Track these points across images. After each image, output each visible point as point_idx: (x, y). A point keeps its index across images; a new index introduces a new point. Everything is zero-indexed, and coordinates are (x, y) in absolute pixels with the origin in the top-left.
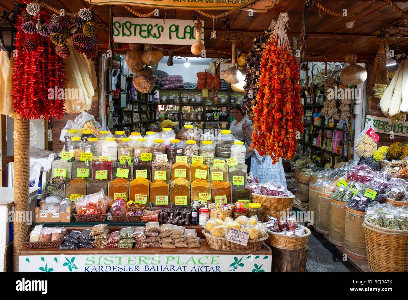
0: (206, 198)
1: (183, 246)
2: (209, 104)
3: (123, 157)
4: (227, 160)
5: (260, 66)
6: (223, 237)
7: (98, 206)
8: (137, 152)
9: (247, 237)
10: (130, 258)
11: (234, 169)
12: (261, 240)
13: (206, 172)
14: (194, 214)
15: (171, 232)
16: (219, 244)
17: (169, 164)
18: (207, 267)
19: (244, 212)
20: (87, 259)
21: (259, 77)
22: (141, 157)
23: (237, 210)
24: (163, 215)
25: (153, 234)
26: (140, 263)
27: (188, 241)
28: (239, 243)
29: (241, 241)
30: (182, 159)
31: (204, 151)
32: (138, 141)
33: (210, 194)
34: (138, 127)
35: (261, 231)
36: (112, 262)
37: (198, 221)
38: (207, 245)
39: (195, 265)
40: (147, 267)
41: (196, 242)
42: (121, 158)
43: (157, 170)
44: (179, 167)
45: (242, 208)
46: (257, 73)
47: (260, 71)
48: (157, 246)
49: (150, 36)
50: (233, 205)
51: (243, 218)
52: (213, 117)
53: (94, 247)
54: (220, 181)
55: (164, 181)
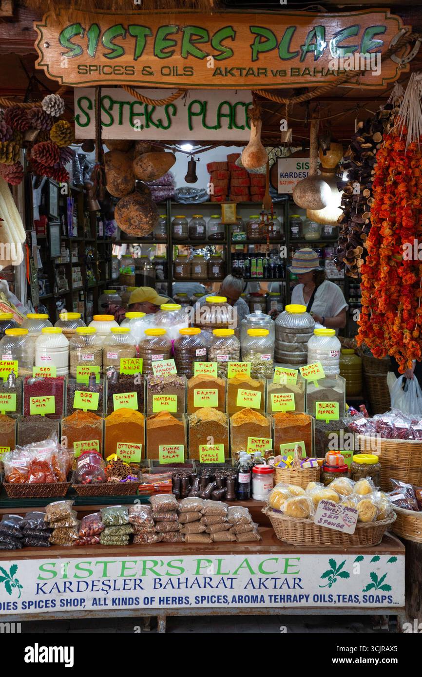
0: (262, 449)
1: (226, 540)
2: (239, 238)
3: (83, 367)
4: (300, 369)
5: (372, 179)
6: (307, 518)
7: (52, 465)
8: (112, 355)
9: (354, 517)
10: (124, 563)
11: (317, 387)
12: (382, 522)
13: (259, 393)
14: (243, 478)
15: (203, 512)
16: (299, 532)
17: (182, 380)
18: (276, 579)
19: (343, 473)
20: (41, 568)
21: (370, 201)
22: (122, 367)
23: (330, 469)
24: (181, 481)
25: (168, 516)
26: (144, 574)
27: (237, 528)
28: (339, 529)
29: (343, 525)
30: (207, 369)
31: (252, 352)
32: (112, 332)
33: (271, 440)
34: (80, 300)
35: (380, 507)
36: (91, 572)
37: (252, 493)
38: (274, 536)
39: (252, 576)
40: (157, 581)
41: (251, 531)
42: (78, 369)
43: (158, 393)
44: (203, 385)
45: (340, 463)
46: (366, 193)
47: (371, 190)
48: (175, 539)
49: (150, 124)
50: (321, 460)
51: (343, 482)
52: (248, 269)
53: (53, 546)
54: (288, 412)
55: (173, 414)
